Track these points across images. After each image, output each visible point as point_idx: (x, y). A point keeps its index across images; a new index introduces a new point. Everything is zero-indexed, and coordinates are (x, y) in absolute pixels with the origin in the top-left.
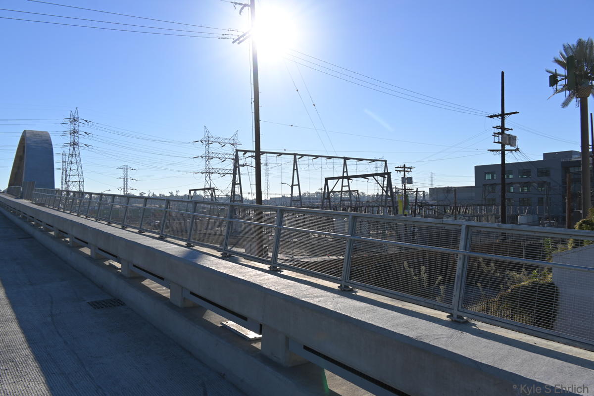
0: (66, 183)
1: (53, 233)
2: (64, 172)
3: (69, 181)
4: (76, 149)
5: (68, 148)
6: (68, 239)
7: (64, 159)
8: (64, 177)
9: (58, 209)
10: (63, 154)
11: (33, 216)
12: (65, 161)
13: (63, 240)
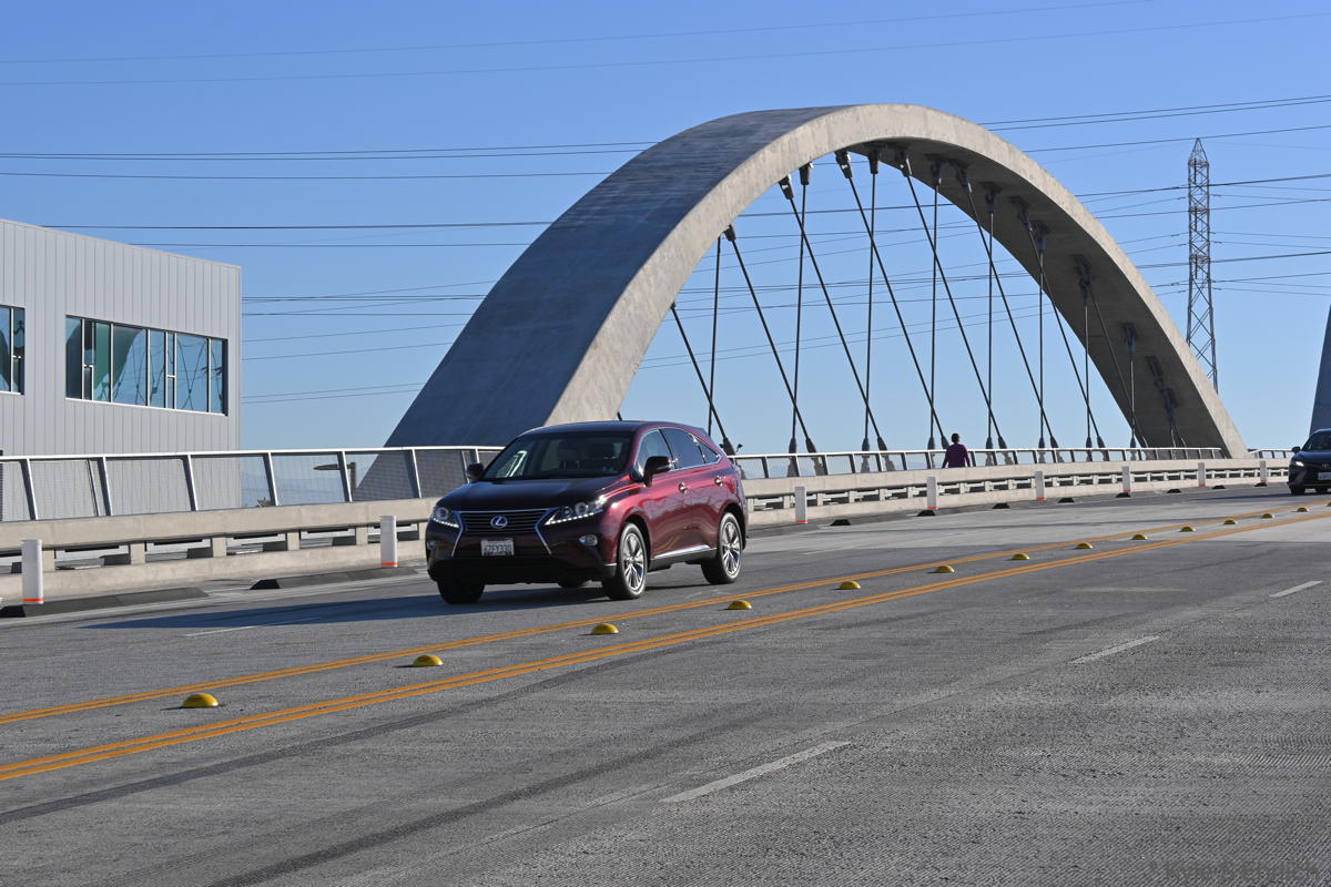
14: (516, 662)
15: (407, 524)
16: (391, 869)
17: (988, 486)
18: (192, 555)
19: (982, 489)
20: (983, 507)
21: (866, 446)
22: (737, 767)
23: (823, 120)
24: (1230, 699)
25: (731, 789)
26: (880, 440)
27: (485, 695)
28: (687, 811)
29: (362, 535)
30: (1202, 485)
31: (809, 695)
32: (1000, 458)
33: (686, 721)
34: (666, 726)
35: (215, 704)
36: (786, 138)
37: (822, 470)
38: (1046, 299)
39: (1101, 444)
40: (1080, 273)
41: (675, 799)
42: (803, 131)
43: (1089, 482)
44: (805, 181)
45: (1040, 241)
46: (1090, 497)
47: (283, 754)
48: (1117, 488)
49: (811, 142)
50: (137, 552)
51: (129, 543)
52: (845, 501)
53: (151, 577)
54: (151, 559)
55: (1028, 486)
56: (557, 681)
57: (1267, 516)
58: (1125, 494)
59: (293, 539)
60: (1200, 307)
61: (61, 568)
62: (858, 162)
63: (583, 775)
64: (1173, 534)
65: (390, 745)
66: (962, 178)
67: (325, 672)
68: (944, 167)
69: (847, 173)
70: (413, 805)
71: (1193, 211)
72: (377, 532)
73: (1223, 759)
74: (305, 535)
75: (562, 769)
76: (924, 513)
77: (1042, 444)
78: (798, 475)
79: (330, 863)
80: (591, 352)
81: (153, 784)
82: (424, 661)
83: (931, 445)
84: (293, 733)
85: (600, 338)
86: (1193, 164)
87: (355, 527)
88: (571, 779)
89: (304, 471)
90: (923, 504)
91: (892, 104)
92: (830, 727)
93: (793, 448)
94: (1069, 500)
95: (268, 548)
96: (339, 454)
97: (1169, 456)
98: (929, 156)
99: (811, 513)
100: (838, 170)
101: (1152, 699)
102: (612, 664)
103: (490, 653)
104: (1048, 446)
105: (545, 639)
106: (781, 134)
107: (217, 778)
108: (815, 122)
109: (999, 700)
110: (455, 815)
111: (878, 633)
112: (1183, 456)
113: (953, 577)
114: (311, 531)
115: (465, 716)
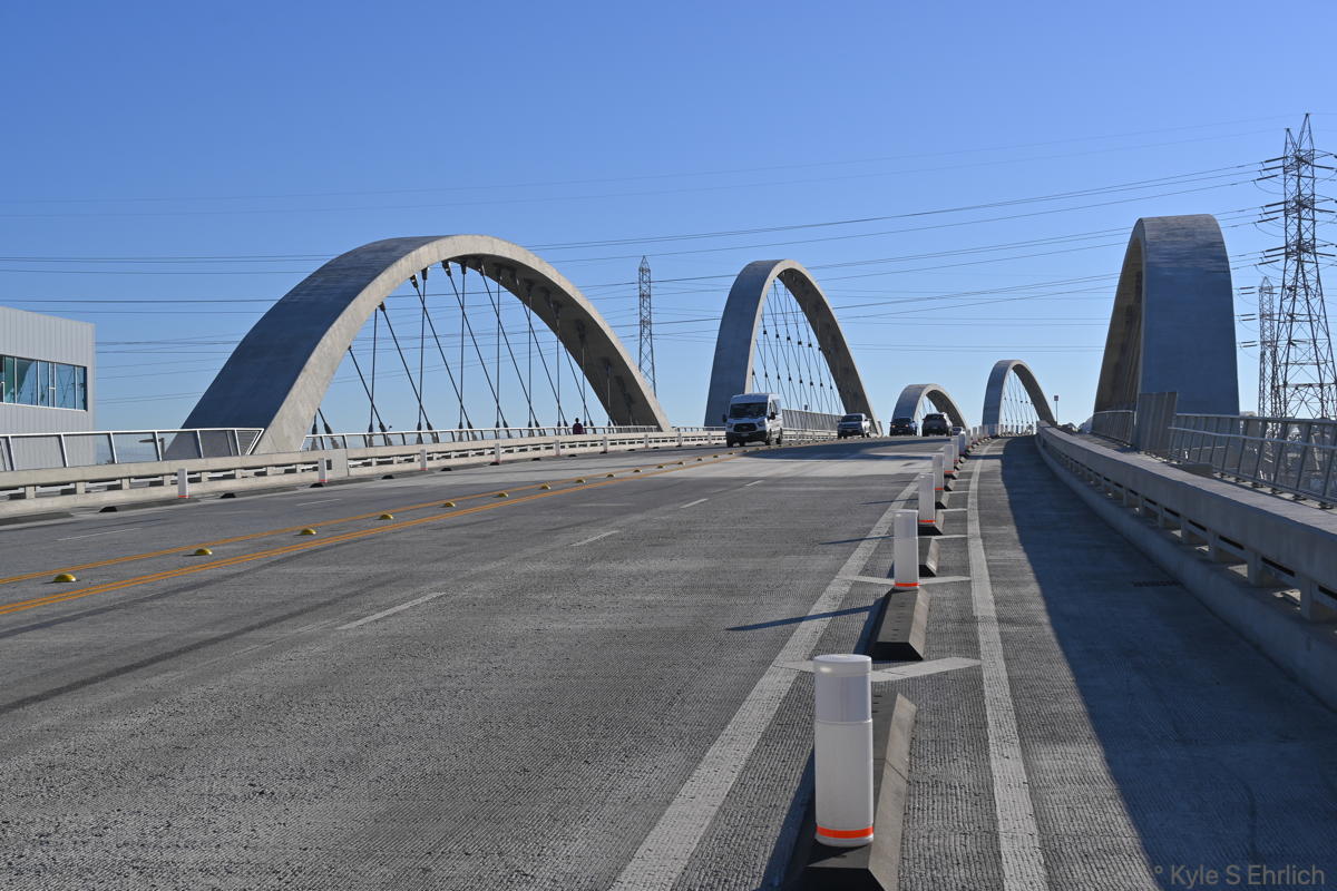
0: (1275, 390)
1: (1242, 570)
2: (1268, 353)
3: (1285, 384)
4: (1307, 267)
5: (1281, 265)
6: (1296, 594)
7: (1267, 307)
8: (1269, 371)
9: (1255, 485)
10: (1261, 289)
11: (1179, 511)
12: (1272, 315)
13: (1279, 595)
14: (255, 552)
15: (194, 473)
16: (176, 673)
17: (529, 448)
18: (64, 493)
19: (526, 450)
20: (526, 460)
21: (461, 427)
22: (380, 609)
23: (435, 244)
24: (656, 564)
25: (377, 621)
26: (469, 423)
27: (237, 571)
28: (351, 634)
29: (167, 480)
30: (647, 447)
31: (425, 566)
32: (536, 433)
33: (352, 583)
34: (341, 586)
35: (74, 579)
36: (413, 253)
37: (436, 440)
38: (560, 342)
39: (592, 424)
40: (579, 329)
41: (344, 627)
42: (423, 249)
43: (585, 446)
44: (425, 278)
45: (557, 312)
46: (585, 454)
47: (114, 608)
48: (601, 449)
49: (427, 255)
50: (30, 491)
51: (25, 486)
52: (449, 457)
53: (38, 506)
54: (38, 496)
55: (552, 448)
56: (279, 562)
57: (681, 463)
58: (605, 452)
59: (125, 483)
60: (646, 349)
62: (455, 267)
63: (291, 615)
64: (630, 473)
65: (178, 602)
66: (513, 277)
67: (142, 560)
68: (503, 271)
69: (449, 273)
70: (190, 636)
71: (642, 296)
72: (176, 478)
73: (650, 598)
74: (133, 480)
75: (278, 613)
76: (493, 464)
77: (559, 425)
78: (422, 443)
79: (140, 670)
80: (302, 374)
81: (34, 627)
82: (201, 552)
83: (498, 426)
84: (121, 596)
85: (307, 366)
86: (641, 270)
87: (163, 475)
88: (284, 618)
89: (134, 442)
90: (493, 458)
91: (473, 235)
92: (434, 585)
93: (419, 428)
94: (574, 455)
95: (110, 488)
96: (154, 433)
97: (629, 431)
98: (495, 264)
99: (429, 464)
100: (443, 271)
101: (613, 565)
102: (311, 552)
103: (240, 547)
104: (562, 426)
105: (273, 538)
106: (409, 252)
107: (72, 623)
108: (430, 245)
109: (530, 567)
110: (215, 641)
111: (464, 532)
112: (637, 430)
113: (508, 499)
114: (136, 478)
115: (225, 583)
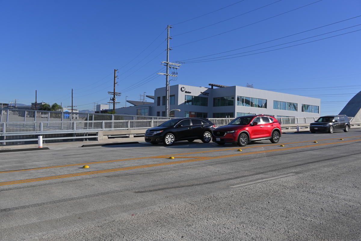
14: (353, 140)
16: (337, 161)
27: (348, 144)
35: (317, 143)
56: (357, 142)
61: (301, 128)
65: (337, 148)
70: (340, 155)
75: (358, 152)
79: (330, 160)
81: (310, 150)
82: (341, 139)
84: (326, 146)
103: (349, 139)
105: (356, 138)
110: (345, 156)
115: (346, 146)
